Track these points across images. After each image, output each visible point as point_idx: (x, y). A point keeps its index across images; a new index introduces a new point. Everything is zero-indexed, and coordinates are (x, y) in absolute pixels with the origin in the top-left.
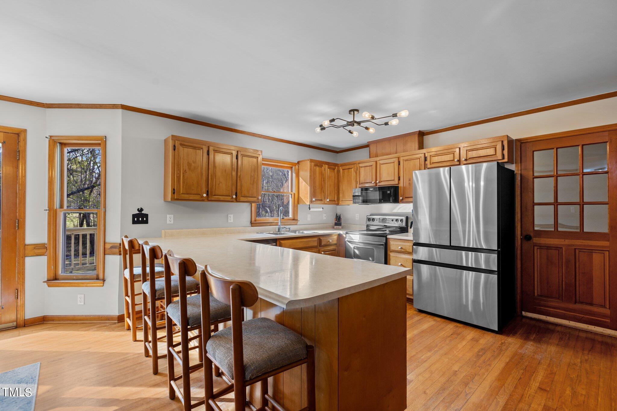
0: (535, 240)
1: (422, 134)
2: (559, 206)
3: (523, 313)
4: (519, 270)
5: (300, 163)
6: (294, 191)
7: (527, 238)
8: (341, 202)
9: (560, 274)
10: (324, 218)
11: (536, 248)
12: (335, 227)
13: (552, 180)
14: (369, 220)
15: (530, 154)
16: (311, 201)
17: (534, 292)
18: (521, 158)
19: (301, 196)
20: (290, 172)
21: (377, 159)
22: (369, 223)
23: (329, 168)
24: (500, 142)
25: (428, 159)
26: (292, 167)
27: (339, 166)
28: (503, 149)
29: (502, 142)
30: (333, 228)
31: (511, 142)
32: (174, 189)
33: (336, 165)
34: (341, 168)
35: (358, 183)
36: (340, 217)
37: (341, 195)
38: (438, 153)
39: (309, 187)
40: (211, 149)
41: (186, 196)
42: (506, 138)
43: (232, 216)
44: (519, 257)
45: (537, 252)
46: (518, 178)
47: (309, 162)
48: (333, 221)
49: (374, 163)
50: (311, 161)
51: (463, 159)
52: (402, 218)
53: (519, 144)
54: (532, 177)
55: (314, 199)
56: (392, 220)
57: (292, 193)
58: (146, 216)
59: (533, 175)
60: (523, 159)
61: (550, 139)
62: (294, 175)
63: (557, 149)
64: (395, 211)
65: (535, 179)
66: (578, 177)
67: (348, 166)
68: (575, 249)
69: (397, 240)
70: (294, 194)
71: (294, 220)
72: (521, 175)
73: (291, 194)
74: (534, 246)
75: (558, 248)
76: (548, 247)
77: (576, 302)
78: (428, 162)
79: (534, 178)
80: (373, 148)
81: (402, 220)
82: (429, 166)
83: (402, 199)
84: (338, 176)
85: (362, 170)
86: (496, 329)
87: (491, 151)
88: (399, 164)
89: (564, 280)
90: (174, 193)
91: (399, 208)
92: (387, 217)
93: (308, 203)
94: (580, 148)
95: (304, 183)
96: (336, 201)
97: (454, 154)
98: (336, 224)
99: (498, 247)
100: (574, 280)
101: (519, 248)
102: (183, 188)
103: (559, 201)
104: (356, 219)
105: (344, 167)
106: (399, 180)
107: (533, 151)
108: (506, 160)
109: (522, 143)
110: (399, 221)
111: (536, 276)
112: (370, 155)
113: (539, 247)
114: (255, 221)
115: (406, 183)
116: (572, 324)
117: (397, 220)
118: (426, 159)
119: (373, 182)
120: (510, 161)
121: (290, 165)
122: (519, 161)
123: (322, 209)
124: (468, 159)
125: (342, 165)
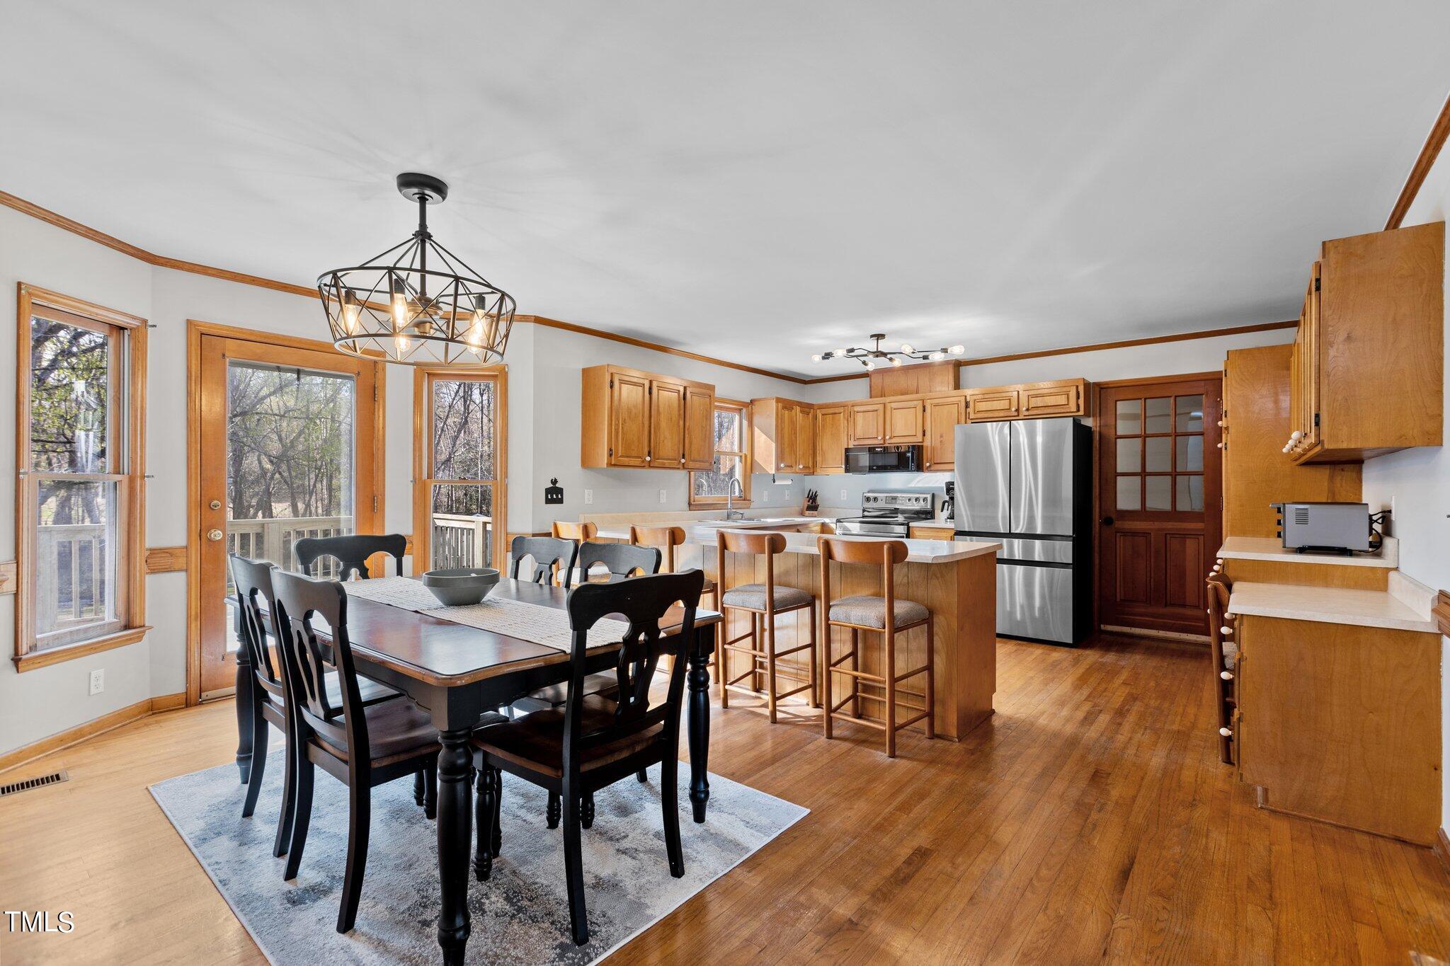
0: (1118, 524)
1: (958, 365)
2: (1147, 477)
3: (1102, 626)
4: (1097, 567)
5: (756, 403)
6: (745, 451)
7: (1108, 521)
8: (818, 470)
9: (1148, 569)
10: (787, 498)
11: (1118, 534)
12: (807, 513)
13: (1139, 441)
14: (868, 499)
15: (1111, 405)
16: (778, 469)
17: (1116, 596)
18: (1100, 410)
19: (757, 458)
20: (737, 417)
21: (887, 399)
22: (867, 505)
23: (801, 411)
24: (1075, 387)
25: (971, 404)
26: (741, 410)
27: (816, 408)
28: (1078, 398)
29: (1077, 387)
30: (802, 514)
31: (1087, 386)
32: (611, 450)
33: (810, 406)
34: (818, 411)
35: (852, 438)
36: (816, 496)
37: (819, 459)
38: (986, 396)
39: (774, 445)
40: (655, 384)
41: (625, 460)
42: (1082, 383)
43: (665, 492)
44: (1097, 549)
45: (1120, 541)
46: (1097, 437)
47: (774, 403)
48: (803, 502)
49: (881, 407)
50: (778, 400)
51: (1024, 409)
52: (925, 496)
53: (1097, 389)
54: (1114, 437)
55: (782, 465)
56: (909, 500)
57: (741, 454)
58: (560, 491)
59: (1116, 434)
60: (1103, 410)
61: (1138, 386)
62: (745, 423)
63: (1145, 399)
64: (912, 485)
65: (1118, 440)
66: (1170, 438)
67: (832, 409)
68: (1166, 534)
69: (926, 529)
70: (746, 456)
71: (744, 500)
72: (1100, 433)
73: (741, 456)
74: (1116, 532)
75: (1145, 534)
76: (1134, 534)
77: (1166, 606)
78: (970, 410)
79: (1116, 439)
80: (877, 380)
81: (925, 499)
82: (972, 416)
83: (930, 466)
84: (815, 425)
85: (860, 418)
86: (1070, 641)
87: (1061, 400)
88: (924, 411)
89: (1152, 576)
90: (611, 455)
91: (920, 480)
92: (899, 495)
93: (773, 472)
94: (1172, 400)
95: (764, 437)
96: (811, 470)
97: (1010, 399)
98: (809, 508)
99: (1074, 533)
100: (1164, 577)
101: (1097, 536)
102: (622, 446)
103: (1148, 469)
104: (842, 499)
105: (825, 411)
106: (924, 435)
107: (1116, 401)
108: (1081, 413)
109: (1102, 388)
110: (921, 501)
111: (1118, 574)
112: (871, 391)
113: (1122, 534)
114: (694, 501)
115: (935, 440)
116: (1162, 634)
117: (917, 499)
118: (967, 406)
119: (880, 438)
120: (1087, 414)
121: (738, 405)
122: (1098, 414)
123: (790, 482)
124: (1030, 407)
125: (821, 407)
